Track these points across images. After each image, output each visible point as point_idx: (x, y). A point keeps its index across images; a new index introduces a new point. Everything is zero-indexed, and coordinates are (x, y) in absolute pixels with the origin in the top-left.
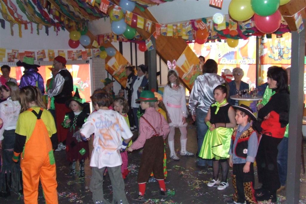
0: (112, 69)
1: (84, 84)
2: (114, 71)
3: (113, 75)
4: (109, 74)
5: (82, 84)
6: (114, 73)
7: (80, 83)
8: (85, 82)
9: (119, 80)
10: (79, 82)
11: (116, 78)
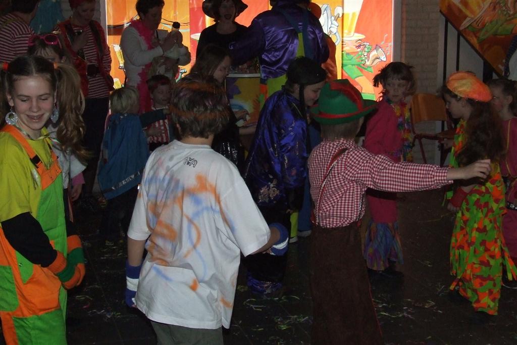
0: (460, 11)
1: (374, 53)
2: (465, 17)
3: (461, 28)
4: (449, 25)
5: (369, 53)
6: (465, 24)
7: (363, 50)
8: (377, 47)
9: (477, 46)
10: (359, 47)
11: (469, 38)
